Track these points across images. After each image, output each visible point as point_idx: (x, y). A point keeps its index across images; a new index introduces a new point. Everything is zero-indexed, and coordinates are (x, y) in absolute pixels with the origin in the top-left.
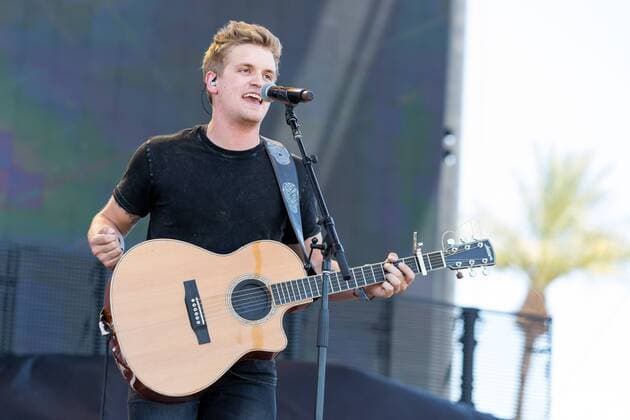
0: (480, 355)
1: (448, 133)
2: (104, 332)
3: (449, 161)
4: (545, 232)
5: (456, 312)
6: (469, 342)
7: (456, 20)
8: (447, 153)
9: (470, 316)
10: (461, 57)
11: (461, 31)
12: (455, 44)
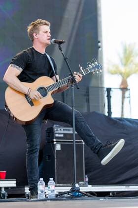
0: (112, 100)
1: (99, 42)
2: (7, 110)
3: (100, 49)
4: (125, 65)
5: (105, 89)
6: (109, 97)
7: (99, 13)
8: (99, 47)
9: (109, 90)
10: (101, 22)
11: (100, 16)
12: (99, 19)
